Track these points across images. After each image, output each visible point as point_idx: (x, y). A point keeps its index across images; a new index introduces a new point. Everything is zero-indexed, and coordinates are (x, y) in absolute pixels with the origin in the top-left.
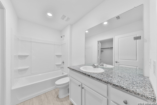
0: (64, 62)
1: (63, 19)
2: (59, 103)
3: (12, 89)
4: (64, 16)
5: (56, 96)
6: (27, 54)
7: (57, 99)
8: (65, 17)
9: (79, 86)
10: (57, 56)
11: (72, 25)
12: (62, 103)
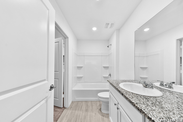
0: (111, 74)
1: (107, 27)
2: (101, 116)
3: (73, 89)
4: (107, 24)
5: (99, 108)
6: (82, 66)
7: (99, 111)
8: (109, 24)
9: (115, 105)
10: (104, 67)
11: (119, 30)
12: (102, 117)
